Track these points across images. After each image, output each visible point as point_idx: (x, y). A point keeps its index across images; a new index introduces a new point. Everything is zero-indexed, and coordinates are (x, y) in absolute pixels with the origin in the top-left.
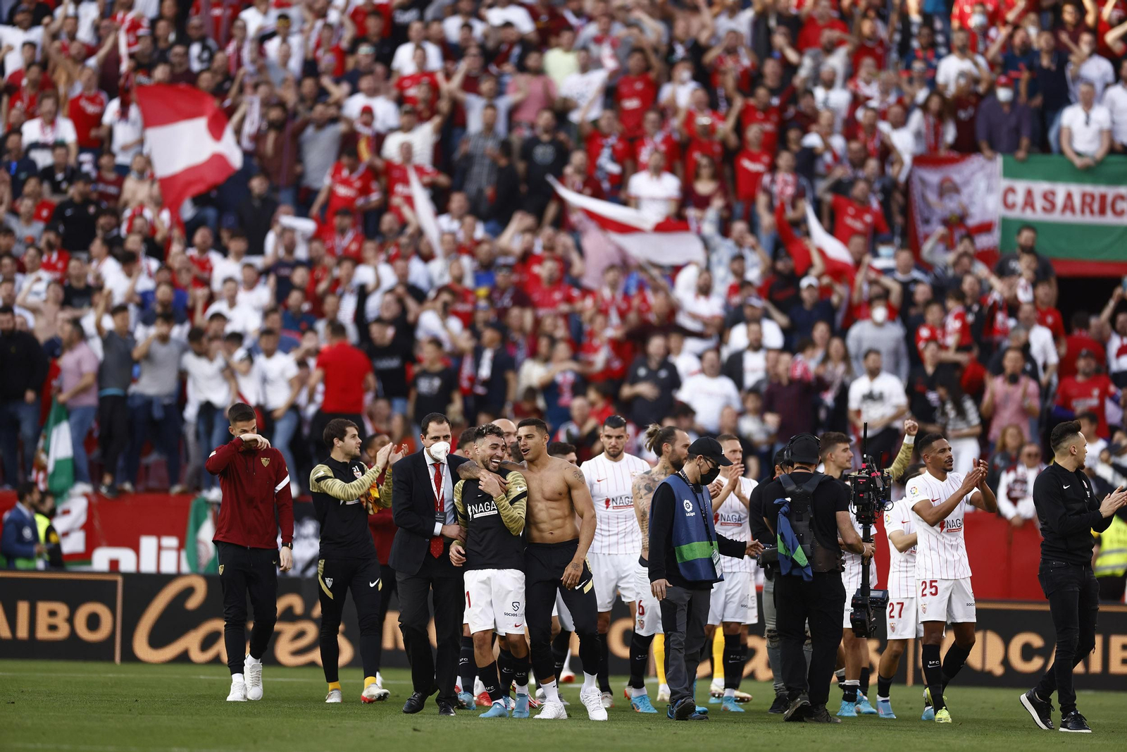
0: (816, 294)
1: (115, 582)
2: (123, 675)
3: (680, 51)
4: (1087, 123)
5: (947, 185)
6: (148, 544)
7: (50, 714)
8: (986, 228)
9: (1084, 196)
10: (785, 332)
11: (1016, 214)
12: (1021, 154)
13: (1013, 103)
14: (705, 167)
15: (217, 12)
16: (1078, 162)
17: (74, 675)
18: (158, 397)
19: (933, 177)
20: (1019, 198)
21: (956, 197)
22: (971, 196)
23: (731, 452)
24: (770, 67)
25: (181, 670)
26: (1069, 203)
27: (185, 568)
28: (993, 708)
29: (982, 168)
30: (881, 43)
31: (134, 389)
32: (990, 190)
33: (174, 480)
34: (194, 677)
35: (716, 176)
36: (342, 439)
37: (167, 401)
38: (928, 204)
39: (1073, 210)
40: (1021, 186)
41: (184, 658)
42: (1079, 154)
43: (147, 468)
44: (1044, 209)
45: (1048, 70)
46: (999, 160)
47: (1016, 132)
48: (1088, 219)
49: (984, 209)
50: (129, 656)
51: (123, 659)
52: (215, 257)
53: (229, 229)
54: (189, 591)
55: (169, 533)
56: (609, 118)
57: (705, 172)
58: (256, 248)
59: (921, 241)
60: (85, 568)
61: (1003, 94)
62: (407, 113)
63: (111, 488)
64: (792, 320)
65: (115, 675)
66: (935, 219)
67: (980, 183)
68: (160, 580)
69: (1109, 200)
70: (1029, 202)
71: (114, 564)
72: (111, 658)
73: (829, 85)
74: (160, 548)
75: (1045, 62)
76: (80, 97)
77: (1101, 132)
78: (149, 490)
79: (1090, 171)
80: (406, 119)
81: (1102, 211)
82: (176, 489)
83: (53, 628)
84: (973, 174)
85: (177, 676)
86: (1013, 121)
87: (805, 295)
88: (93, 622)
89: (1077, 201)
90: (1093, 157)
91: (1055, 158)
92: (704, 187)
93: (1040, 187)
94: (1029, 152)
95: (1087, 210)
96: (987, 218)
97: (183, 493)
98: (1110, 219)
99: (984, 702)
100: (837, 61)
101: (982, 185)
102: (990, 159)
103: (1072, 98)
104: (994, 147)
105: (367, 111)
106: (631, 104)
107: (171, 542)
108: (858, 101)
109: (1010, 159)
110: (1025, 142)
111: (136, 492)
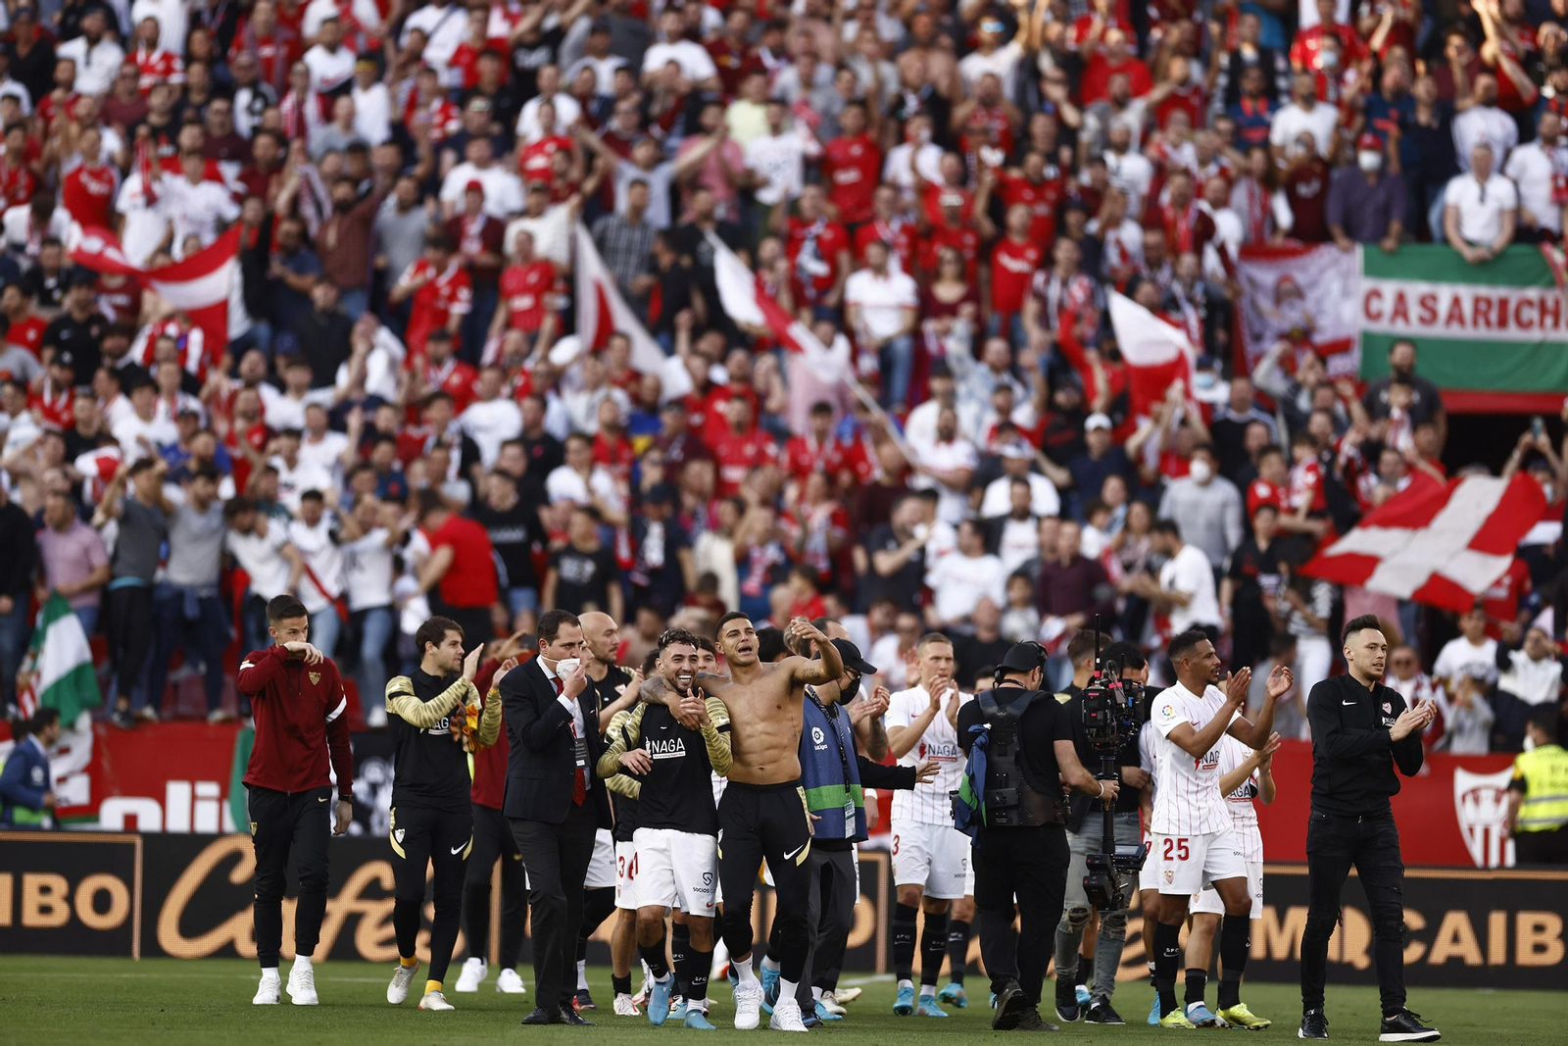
0: (1107, 438)
1: (132, 847)
2: (144, 976)
3: (912, 103)
4: (1482, 199)
5: (1287, 286)
6: (178, 792)
7: (42, 1029)
8: (1342, 347)
9: (1477, 301)
10: (1062, 492)
11: (1382, 326)
12: (1389, 243)
13: (1381, 172)
14: (949, 262)
15: (267, 51)
16: (1469, 253)
17: (75, 975)
18: (193, 588)
19: (1265, 275)
20: (1387, 305)
21: (1297, 303)
22: (1319, 302)
23: (932, 658)
24: (1041, 125)
25: (227, 967)
26: (1456, 312)
27: (229, 826)
28: (1355, 1014)
29: (1335, 262)
30: (1197, 90)
31: (160, 575)
32: (1346, 293)
33: (214, 703)
34: (241, 977)
35: (965, 275)
36: (437, 644)
37: (204, 593)
38: (1259, 314)
39: (1461, 321)
40: (1389, 289)
41: (228, 951)
42: (1470, 243)
43: (176, 687)
44: (1422, 320)
45: (1428, 128)
46: (1359, 252)
47: (1385, 214)
48: (1482, 333)
49: (1338, 320)
50: (152, 948)
51: (144, 953)
52: (268, 393)
53: (287, 354)
54: (235, 858)
55: (207, 777)
56: (813, 197)
57: (949, 270)
58: (325, 379)
59: (1251, 365)
60: (89, 827)
61: (1368, 160)
62: (535, 190)
63: (126, 715)
64: (1074, 474)
65: (133, 975)
66: (1269, 334)
67: (1332, 284)
68: (194, 843)
69: (1512, 306)
70: (1401, 310)
71: (131, 820)
72: (126, 951)
73: (1122, 149)
74: (194, 798)
75: (1423, 117)
76: (80, 170)
77: (1501, 212)
78: (179, 718)
79: (1486, 266)
80: (533, 200)
81: (1503, 322)
82: (217, 715)
83: (45, 910)
84: (1322, 271)
85: (220, 977)
86: (1381, 196)
87: (1093, 440)
88: (102, 901)
89: (1467, 308)
90: (1490, 248)
91: (1437, 248)
92: (948, 291)
93: (1416, 289)
94: (1401, 241)
95: (1481, 321)
96: (1342, 333)
97: (226, 722)
98: (1512, 333)
99: (1342, 1006)
100: (1133, 117)
101: (1335, 287)
102: (1347, 251)
103: (1462, 165)
104: (1353, 233)
105: (474, 188)
106: (847, 177)
107: (208, 789)
108: (1161, 172)
109: (1374, 250)
110: (1395, 226)
111: (161, 720)
